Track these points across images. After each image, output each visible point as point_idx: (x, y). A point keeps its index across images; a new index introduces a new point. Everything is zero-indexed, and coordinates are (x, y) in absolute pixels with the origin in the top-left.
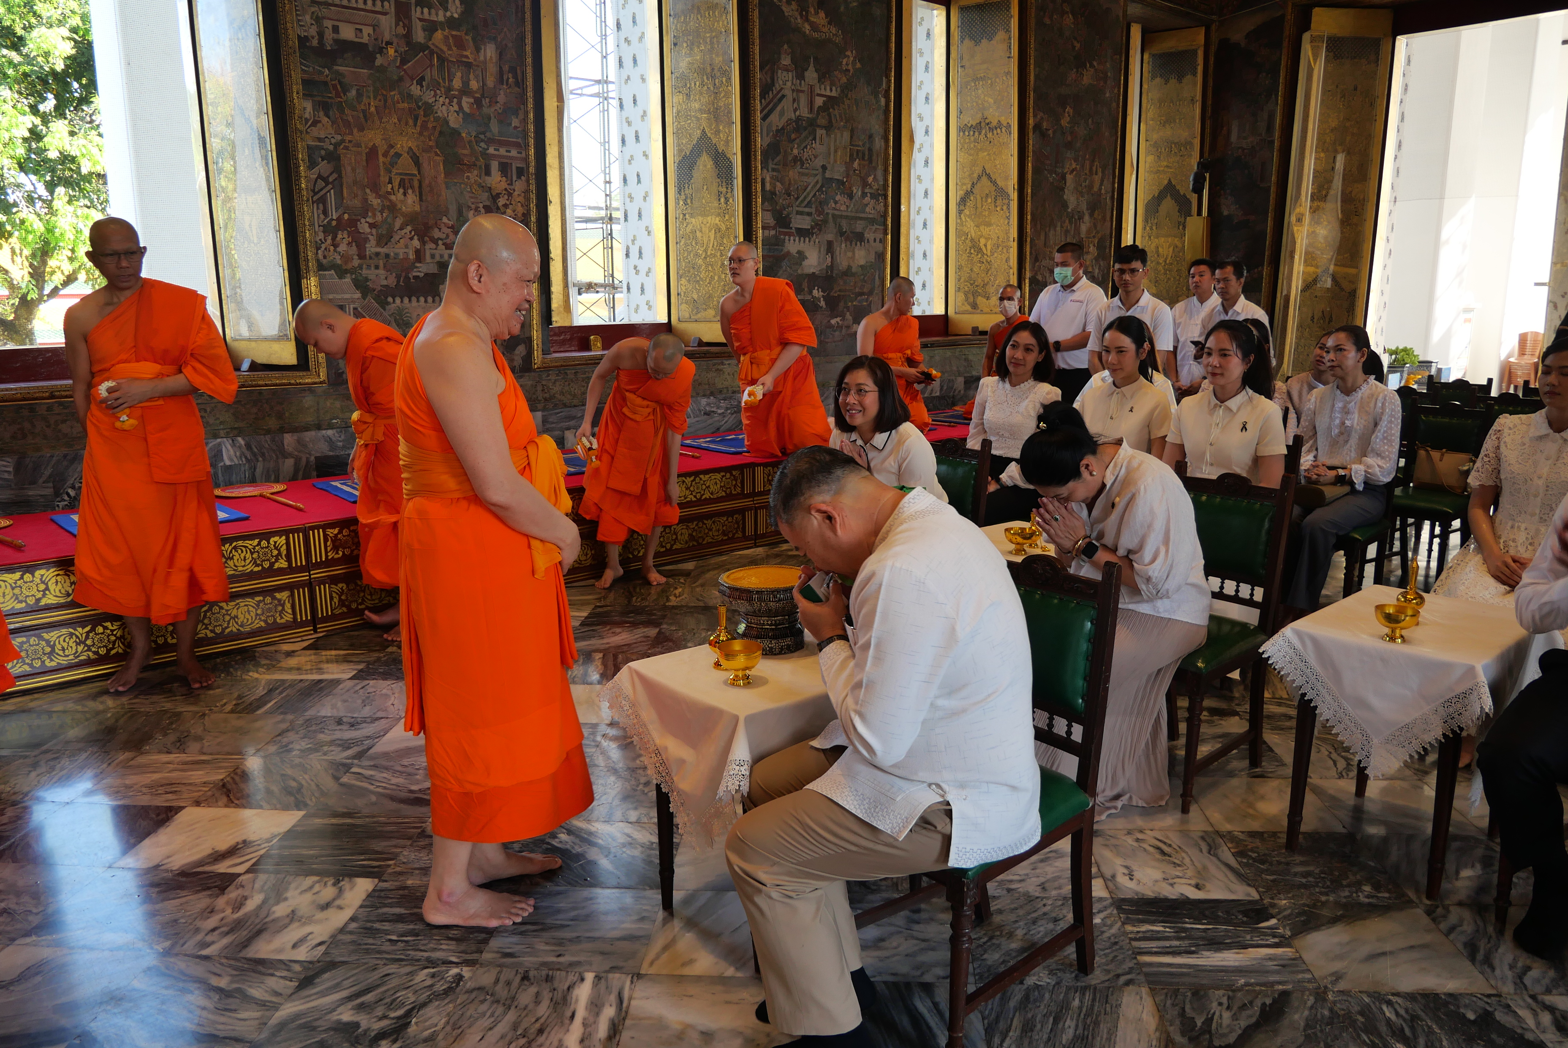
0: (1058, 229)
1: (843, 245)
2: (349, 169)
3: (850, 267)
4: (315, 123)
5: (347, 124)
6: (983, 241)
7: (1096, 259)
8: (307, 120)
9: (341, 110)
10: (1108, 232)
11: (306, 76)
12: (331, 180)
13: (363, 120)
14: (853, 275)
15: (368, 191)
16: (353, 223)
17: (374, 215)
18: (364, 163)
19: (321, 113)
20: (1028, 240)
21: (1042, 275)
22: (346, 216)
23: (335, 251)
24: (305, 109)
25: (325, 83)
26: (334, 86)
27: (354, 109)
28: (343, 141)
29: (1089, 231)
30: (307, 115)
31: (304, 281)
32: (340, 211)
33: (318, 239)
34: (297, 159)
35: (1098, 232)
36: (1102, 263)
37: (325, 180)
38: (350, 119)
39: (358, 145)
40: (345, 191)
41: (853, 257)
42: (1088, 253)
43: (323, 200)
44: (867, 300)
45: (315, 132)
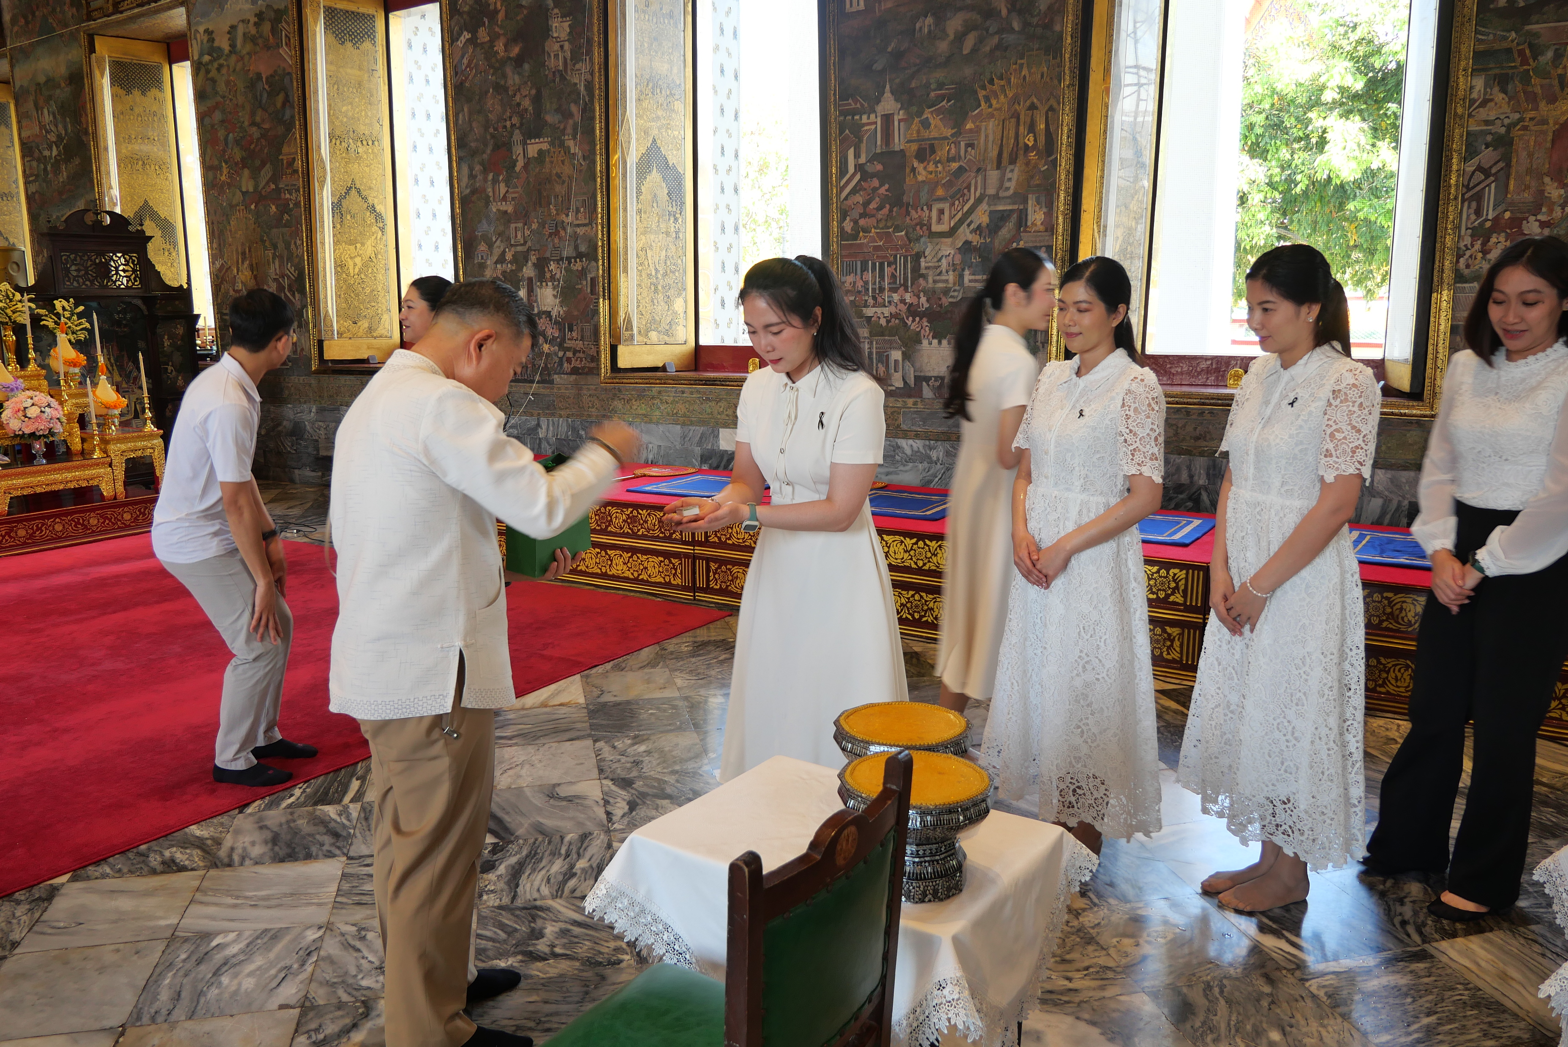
2: (1524, 154)
4: (1484, 103)
5: (1532, 98)
8: (1472, 102)
9: (1526, 79)
11: (1481, 47)
12: (1494, 171)
13: (1557, 88)
15: (1547, 180)
16: (1516, 222)
17: (1551, 211)
18: (1549, 145)
19: (1496, 89)
22: (1507, 215)
23: (1483, 258)
24: (1472, 88)
25: (1509, 51)
26: (1521, 53)
27: (1545, 74)
28: (1521, 120)
30: (1475, 95)
31: (1434, 295)
32: (1500, 209)
33: (1462, 245)
34: (1450, 150)
37: (1486, 173)
38: (1538, 90)
39: (1544, 122)
40: (1512, 183)
43: (1478, 198)
45: (1482, 114)
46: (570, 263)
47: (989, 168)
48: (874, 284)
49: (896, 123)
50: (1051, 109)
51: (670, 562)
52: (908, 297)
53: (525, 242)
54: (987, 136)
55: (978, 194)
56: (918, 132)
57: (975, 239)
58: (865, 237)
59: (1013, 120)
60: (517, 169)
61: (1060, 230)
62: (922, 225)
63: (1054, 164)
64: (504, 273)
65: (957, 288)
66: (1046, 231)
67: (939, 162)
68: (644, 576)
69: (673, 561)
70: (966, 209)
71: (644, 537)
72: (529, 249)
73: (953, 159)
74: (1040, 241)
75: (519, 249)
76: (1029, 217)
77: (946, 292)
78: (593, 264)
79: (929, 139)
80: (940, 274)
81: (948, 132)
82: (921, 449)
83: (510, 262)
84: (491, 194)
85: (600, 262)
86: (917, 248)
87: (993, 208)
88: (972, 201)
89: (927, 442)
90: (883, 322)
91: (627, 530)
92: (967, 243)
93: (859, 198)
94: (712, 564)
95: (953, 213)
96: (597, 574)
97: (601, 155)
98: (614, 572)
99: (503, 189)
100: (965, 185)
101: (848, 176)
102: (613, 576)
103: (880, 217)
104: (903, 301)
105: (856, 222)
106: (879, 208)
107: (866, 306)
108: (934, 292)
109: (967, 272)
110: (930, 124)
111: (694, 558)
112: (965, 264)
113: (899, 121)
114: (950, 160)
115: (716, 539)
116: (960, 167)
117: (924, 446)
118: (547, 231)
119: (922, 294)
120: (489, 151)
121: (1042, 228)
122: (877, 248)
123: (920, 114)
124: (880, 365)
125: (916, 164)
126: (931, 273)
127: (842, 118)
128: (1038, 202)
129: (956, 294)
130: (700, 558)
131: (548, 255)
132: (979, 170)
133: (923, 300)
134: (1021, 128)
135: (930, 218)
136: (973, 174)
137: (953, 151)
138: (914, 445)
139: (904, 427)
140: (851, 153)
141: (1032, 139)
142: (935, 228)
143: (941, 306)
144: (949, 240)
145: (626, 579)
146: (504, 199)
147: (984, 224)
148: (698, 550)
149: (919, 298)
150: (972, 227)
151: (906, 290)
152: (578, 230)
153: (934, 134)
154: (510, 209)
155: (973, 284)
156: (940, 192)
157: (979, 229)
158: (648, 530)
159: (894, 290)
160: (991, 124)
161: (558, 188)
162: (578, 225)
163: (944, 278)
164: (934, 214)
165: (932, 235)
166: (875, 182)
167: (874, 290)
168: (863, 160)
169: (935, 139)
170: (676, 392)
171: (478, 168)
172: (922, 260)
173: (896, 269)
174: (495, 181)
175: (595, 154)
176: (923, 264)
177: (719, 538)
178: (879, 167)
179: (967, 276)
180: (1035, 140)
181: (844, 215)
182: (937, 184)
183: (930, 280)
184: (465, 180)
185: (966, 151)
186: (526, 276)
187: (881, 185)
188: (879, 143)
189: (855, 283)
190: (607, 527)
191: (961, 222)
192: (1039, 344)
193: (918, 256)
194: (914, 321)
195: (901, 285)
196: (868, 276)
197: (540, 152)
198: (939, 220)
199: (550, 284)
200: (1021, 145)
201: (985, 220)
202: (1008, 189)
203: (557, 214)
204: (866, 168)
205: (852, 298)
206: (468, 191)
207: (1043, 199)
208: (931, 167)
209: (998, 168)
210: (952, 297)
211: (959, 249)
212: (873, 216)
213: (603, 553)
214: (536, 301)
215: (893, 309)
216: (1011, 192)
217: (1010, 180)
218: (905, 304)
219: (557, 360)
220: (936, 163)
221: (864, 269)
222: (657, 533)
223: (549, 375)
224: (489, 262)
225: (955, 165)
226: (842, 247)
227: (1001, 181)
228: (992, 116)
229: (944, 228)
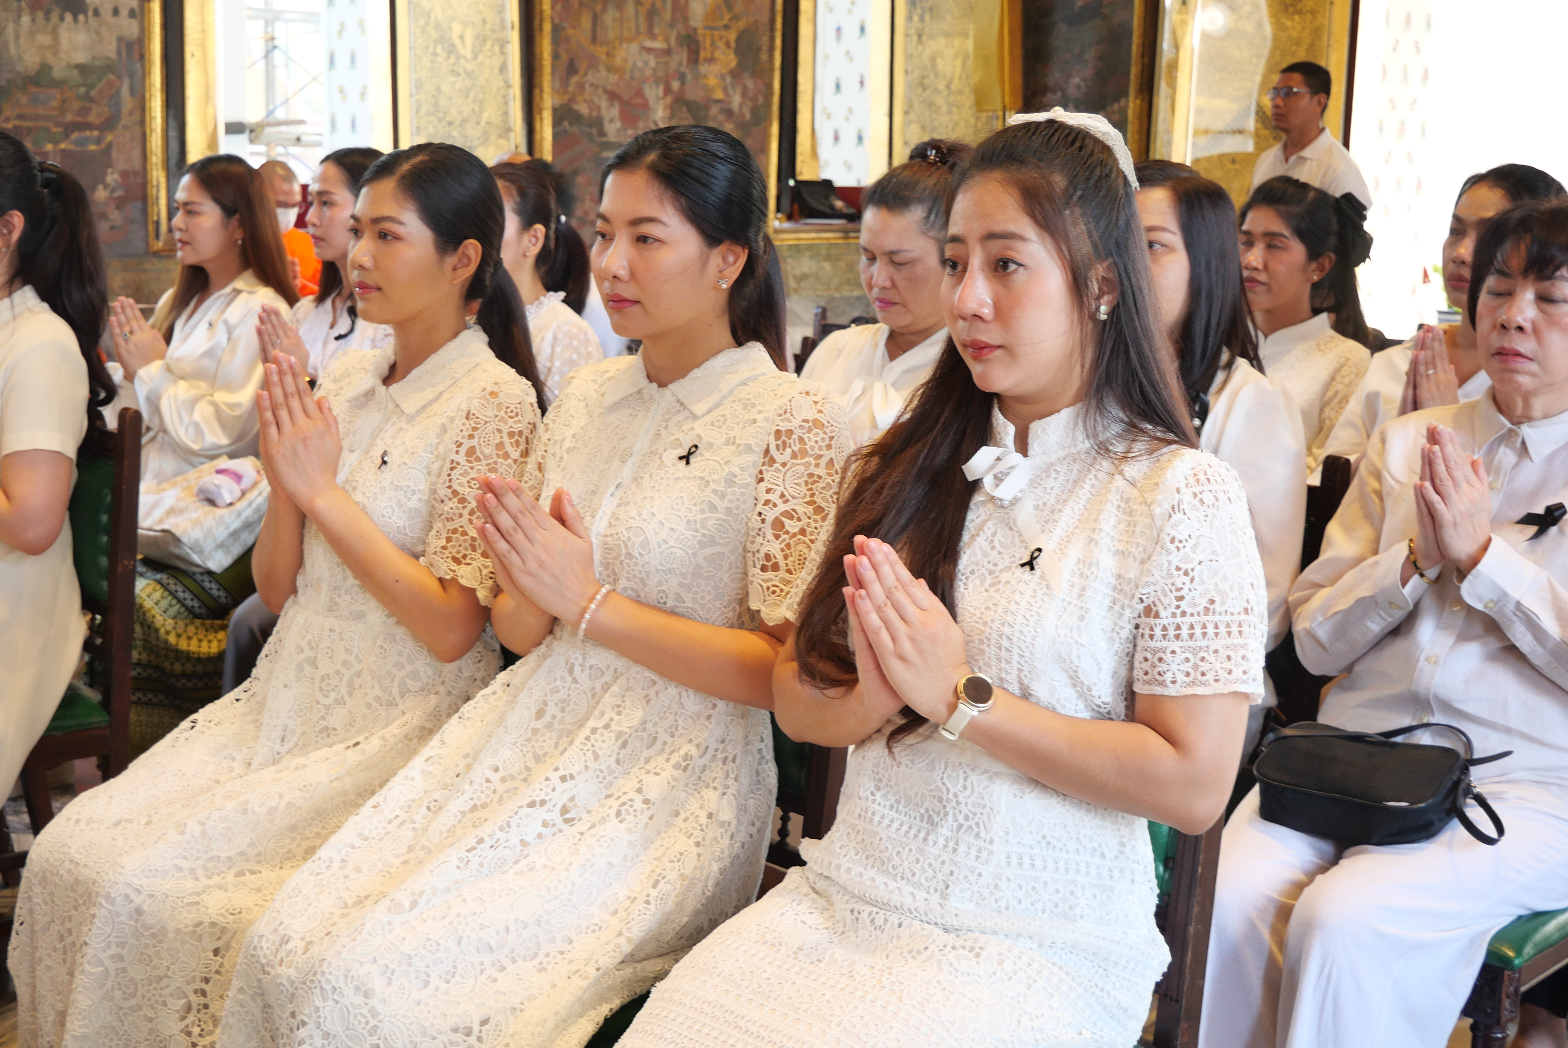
0: (630, 8)
1: (25, 19)
3: (44, 69)
6: (457, 28)
7: (735, 74)
10: (765, 18)
14: (58, 84)
20: (547, 27)
21: (591, 104)
29: (712, 15)
35: (735, 18)
36: (750, 84)
41: (55, 46)
42: (711, 60)
44: (98, 141)
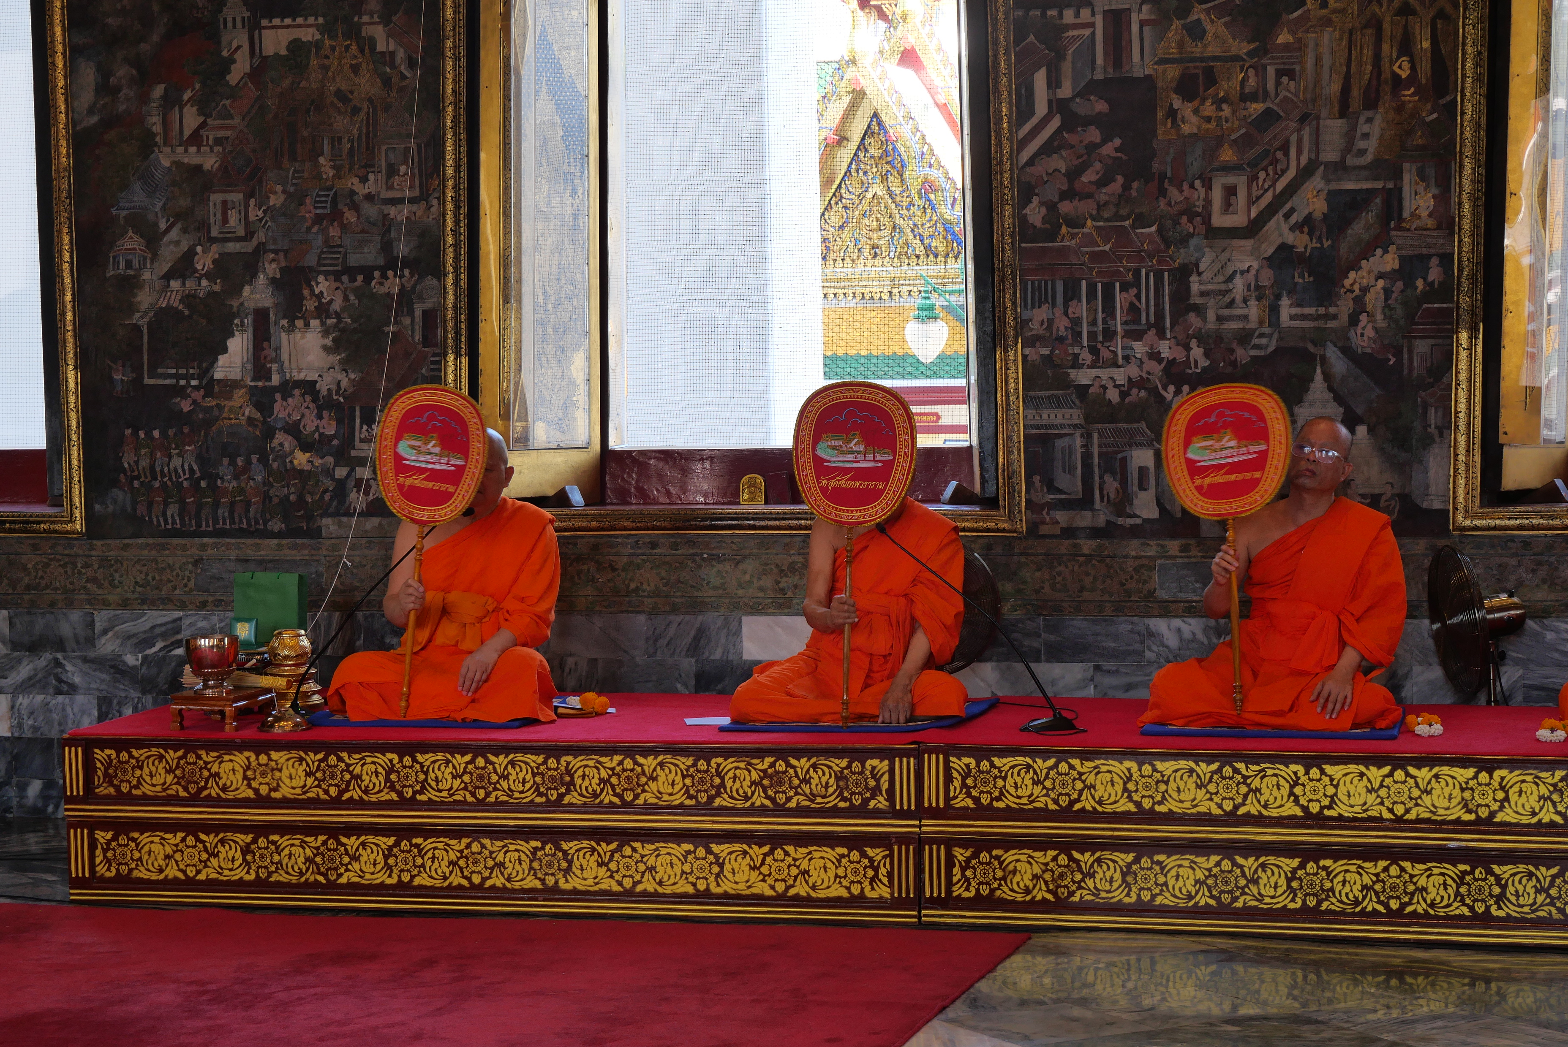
46: (368, 279)
47: (1324, 114)
48: (1094, 322)
49: (1135, 28)
50: (1441, 14)
51: (864, 855)
52: (1165, 349)
53: (249, 235)
54: (1318, 58)
55: (1304, 160)
56: (1181, 45)
57: (1300, 242)
58: (1073, 236)
59: (1369, 32)
60: (233, 78)
61: (1467, 226)
62: (1191, 215)
63: (1450, 110)
64: (189, 299)
65: (1266, 330)
66: (1439, 227)
67: (1224, 100)
68: (801, 889)
69: (870, 852)
70: (1280, 186)
71: (801, 811)
72: (260, 249)
73: (1253, 97)
74: (1428, 246)
75: (232, 247)
76: (1406, 204)
77: (1244, 337)
78: (431, 281)
79: (1202, 59)
80: (1231, 304)
81: (1243, 48)
82: (1200, 636)
83: (208, 276)
84: (157, 129)
85: (450, 280)
86: (1181, 257)
87: (1334, 186)
88: (1292, 173)
89: (1212, 622)
90: (1113, 395)
91: (759, 800)
92: (1284, 248)
93: (1059, 163)
94: (960, 854)
95: (1255, 193)
96: (685, 895)
97: (456, 58)
98: (726, 887)
99: (191, 119)
100: (1277, 143)
101: (1034, 121)
102: (726, 895)
103: (1103, 198)
104: (1154, 356)
105: (1052, 207)
106: (1104, 182)
107: (1076, 364)
108: (1219, 338)
109: (1285, 302)
110: (1204, 32)
111: (920, 842)
112: (1281, 287)
113: (1142, 23)
114: (1246, 98)
115: (970, 803)
116: (1268, 112)
117: (1206, 630)
118: (309, 211)
119: (1194, 343)
120: (155, 38)
121: (1430, 223)
122: (1097, 257)
123: (1183, 11)
124: (1108, 478)
125: (1177, 103)
126: (1211, 302)
127: (1020, 13)
128: (1422, 176)
129: (1264, 341)
130: (931, 842)
131: (311, 260)
132: (1304, 118)
133: (1197, 352)
134: (1386, 47)
135: (1208, 202)
136: (1293, 125)
137: (1252, 82)
138: (1185, 628)
139: (1162, 594)
140: (1040, 79)
141: (1406, 65)
142: (1219, 220)
143: (1234, 363)
144: (1248, 243)
145: (758, 899)
146: (196, 138)
147: (1318, 215)
148: (929, 826)
149: (1188, 349)
150: (1293, 219)
151: (1161, 335)
152: (392, 211)
153: (1213, 49)
154: (210, 162)
155: (1298, 324)
156: (1227, 155)
157: (1307, 224)
158: (812, 797)
159: (1138, 336)
160: (1326, 37)
161: (340, 123)
162: (393, 202)
163: (1238, 312)
164: (1217, 195)
165: (1214, 233)
166: (1094, 135)
167: (1092, 335)
168: (1066, 91)
169: (1215, 58)
170: (636, 545)
171: (122, 72)
172: (1194, 278)
173: (1138, 297)
174: (170, 102)
175: (441, 54)
176: (1195, 287)
177: (976, 800)
178: (1101, 106)
179: (1286, 309)
180: (1413, 68)
181: (1026, 193)
182: (1219, 141)
183: (1211, 315)
184: (87, 97)
185: (1278, 84)
186: (250, 305)
187: (1105, 140)
188: (1100, 61)
189: (1051, 322)
190: (711, 799)
191: (1271, 210)
192: (1432, 430)
193: (1183, 274)
194: (1178, 392)
195: (1150, 326)
196: (1081, 309)
197: (295, 46)
198: (1227, 207)
199: (315, 323)
200: (1386, 75)
201: (1319, 207)
202: (1362, 152)
203: (338, 176)
204: (1074, 107)
205: (1046, 351)
206: (94, 119)
207: (1431, 172)
208: (1209, 109)
209: (1343, 113)
210: (1257, 347)
211: (1268, 259)
212: (1090, 196)
213: (701, 852)
214: (277, 359)
215: (1133, 371)
216: (1369, 157)
217: (1366, 136)
218: (1160, 360)
219: (330, 485)
220: (1218, 103)
221: (1072, 294)
222: (832, 801)
223: (310, 518)
224: (146, 275)
225: (1256, 108)
226: (1024, 254)
227: (1350, 138)
228: (1327, 22)
229: (1238, 220)
